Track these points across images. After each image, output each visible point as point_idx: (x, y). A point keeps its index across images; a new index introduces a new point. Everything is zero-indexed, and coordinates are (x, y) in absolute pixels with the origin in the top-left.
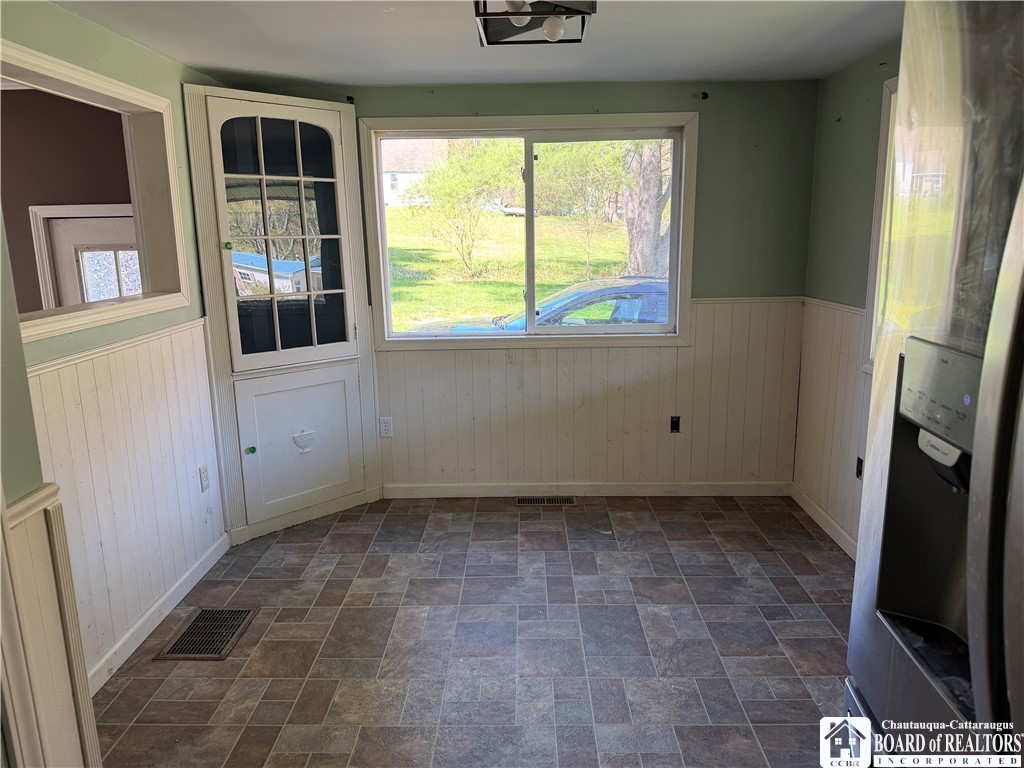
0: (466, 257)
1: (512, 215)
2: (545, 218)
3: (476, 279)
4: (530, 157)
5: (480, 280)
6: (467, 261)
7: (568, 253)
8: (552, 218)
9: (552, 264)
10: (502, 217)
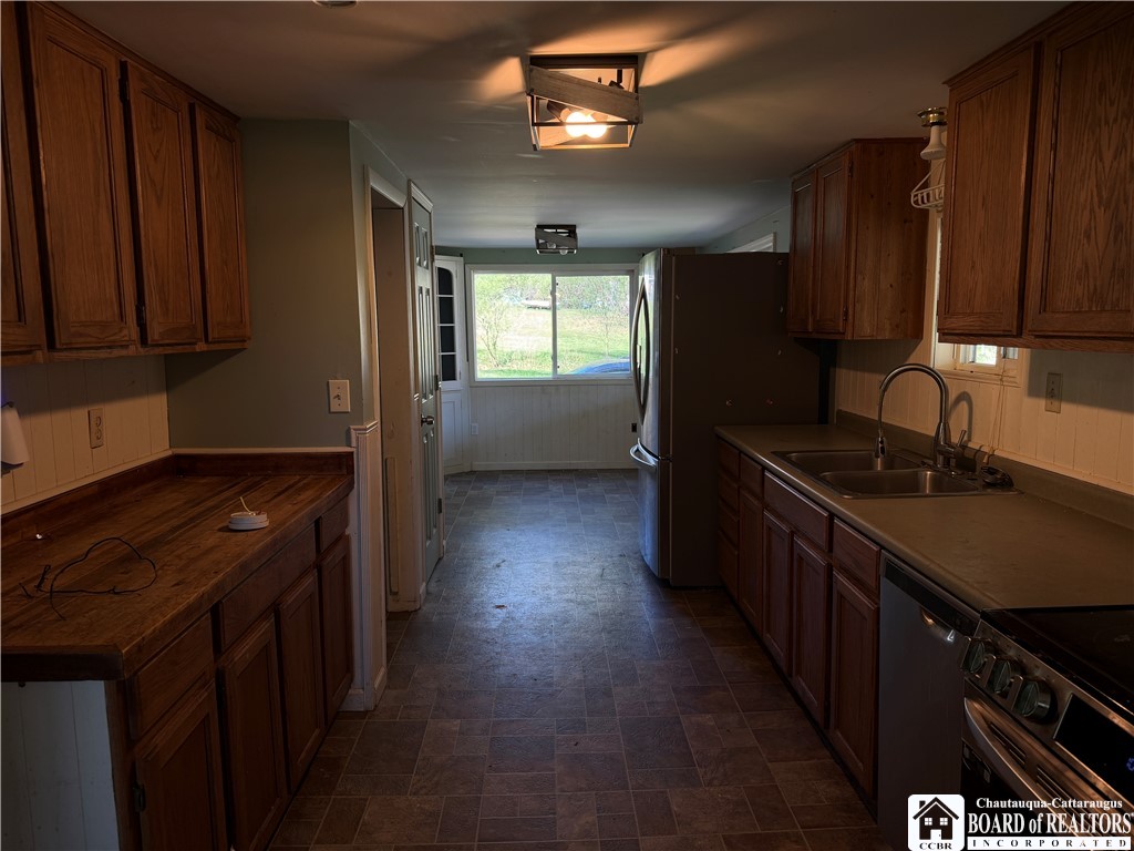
0: (492, 347)
1: (535, 308)
2: (567, 311)
3: (500, 368)
4: (554, 284)
5: (505, 368)
6: (493, 351)
7: (589, 345)
8: (573, 311)
9: (573, 354)
10: (525, 311)
